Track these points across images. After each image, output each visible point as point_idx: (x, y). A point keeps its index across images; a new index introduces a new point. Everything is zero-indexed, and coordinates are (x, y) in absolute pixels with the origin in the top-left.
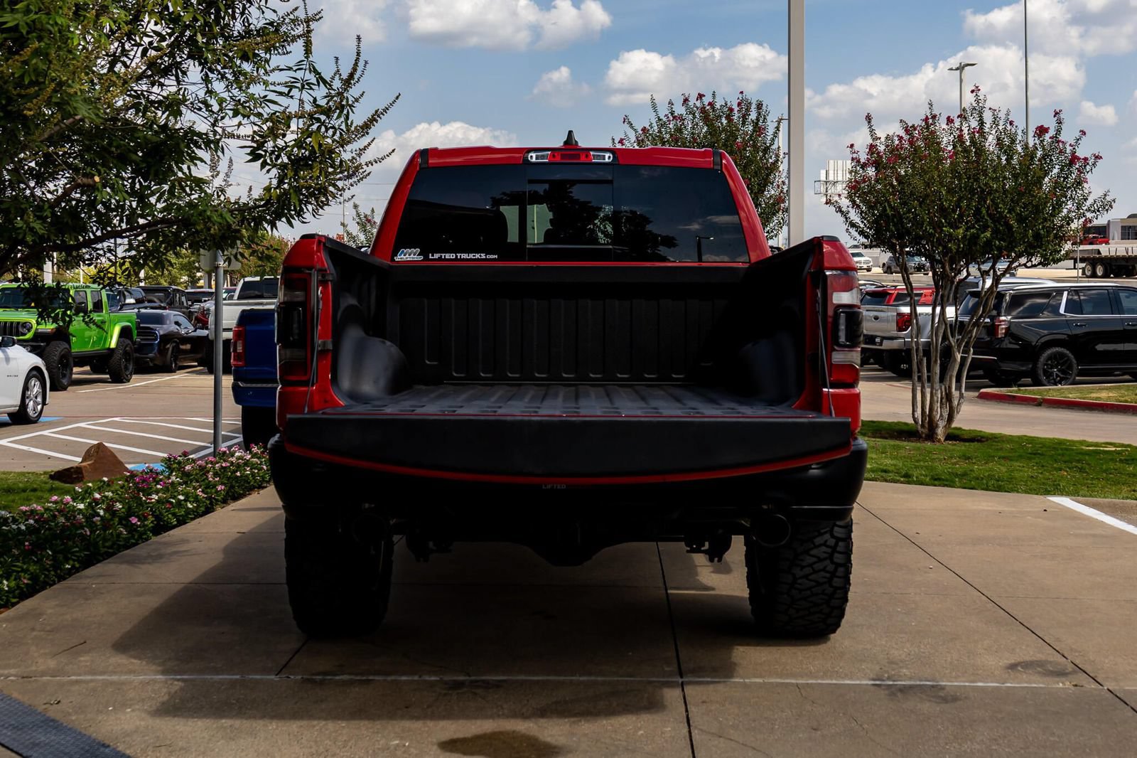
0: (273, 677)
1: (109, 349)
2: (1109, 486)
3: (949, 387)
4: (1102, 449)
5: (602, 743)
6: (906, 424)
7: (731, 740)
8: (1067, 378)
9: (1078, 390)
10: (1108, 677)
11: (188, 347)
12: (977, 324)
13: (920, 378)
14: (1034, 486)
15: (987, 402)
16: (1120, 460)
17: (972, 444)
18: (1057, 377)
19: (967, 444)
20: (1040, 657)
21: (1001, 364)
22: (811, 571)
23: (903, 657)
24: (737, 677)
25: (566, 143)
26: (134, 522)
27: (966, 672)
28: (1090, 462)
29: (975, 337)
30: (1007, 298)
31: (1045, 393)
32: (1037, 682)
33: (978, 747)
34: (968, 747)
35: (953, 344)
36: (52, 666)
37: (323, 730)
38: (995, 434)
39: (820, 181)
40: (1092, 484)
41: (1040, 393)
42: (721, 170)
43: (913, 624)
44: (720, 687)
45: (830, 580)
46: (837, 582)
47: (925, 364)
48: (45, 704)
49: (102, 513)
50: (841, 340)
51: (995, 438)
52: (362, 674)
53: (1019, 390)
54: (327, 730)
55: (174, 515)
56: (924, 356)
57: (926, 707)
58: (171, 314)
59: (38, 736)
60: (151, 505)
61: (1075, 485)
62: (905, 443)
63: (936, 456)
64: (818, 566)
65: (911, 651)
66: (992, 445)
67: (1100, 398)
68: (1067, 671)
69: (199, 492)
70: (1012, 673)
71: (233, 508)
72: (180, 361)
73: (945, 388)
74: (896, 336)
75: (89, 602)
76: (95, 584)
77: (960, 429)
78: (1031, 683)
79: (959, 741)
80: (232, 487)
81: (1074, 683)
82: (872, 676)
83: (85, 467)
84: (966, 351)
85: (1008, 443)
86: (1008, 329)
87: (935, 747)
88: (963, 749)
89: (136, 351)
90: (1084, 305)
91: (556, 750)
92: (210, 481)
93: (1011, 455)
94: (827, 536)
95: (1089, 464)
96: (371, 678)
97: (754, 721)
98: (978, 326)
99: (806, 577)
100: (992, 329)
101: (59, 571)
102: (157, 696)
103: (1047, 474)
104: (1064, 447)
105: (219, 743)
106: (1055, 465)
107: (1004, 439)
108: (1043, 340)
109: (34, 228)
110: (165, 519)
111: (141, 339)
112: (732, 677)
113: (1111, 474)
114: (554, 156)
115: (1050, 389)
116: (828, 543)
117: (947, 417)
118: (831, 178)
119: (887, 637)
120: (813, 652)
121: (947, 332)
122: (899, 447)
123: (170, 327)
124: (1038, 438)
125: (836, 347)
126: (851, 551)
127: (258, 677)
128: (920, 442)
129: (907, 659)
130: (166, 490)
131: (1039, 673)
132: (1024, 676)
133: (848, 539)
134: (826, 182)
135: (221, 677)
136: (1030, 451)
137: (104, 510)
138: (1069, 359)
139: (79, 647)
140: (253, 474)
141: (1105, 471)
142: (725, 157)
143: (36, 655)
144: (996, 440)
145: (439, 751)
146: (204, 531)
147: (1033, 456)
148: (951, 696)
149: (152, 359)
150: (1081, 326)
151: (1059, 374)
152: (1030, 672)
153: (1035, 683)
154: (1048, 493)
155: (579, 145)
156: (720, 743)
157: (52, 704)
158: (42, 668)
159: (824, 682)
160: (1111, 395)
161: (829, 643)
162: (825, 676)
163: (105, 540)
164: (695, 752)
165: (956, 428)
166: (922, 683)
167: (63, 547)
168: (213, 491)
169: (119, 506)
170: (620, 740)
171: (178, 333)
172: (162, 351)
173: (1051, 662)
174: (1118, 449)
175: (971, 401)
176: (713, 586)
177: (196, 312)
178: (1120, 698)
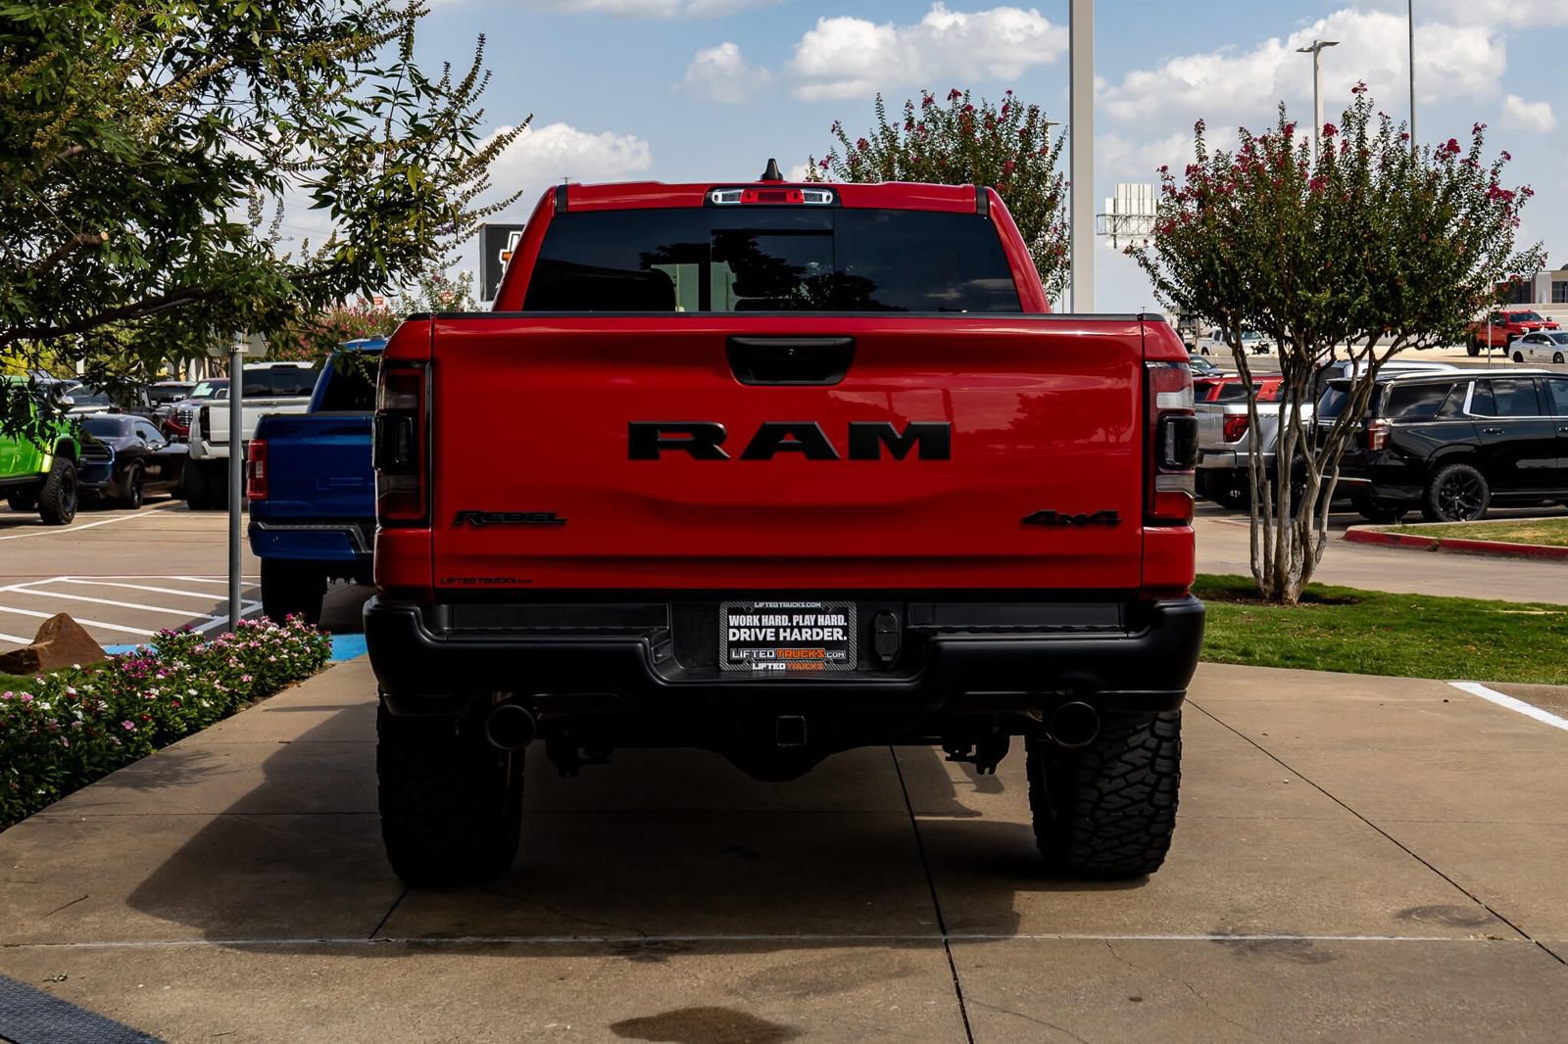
0: (366, 940)
1: (40, 474)
2: (1537, 667)
3: (1304, 523)
4: (1525, 612)
5: (842, 1022)
6: (1241, 578)
7: (1021, 1015)
8: (1475, 510)
9: (1490, 527)
10: (1537, 927)
11: (157, 469)
12: (1345, 431)
13: (1262, 511)
14: (1430, 666)
15: (1358, 546)
16: (1553, 629)
17: (1339, 607)
18: (1459, 509)
19: (1331, 607)
20: (1442, 900)
21: (1378, 490)
22: (1124, 783)
23: (1252, 902)
24: (1022, 932)
25: (765, 177)
26: (128, 728)
27: (1340, 922)
28: (1510, 632)
29: (1343, 449)
30: (1388, 390)
31: (1442, 532)
32: (1437, 934)
33: (1360, 1020)
34: (1346, 1021)
35: (1311, 461)
36: (45, 930)
37: (448, 1010)
38: (1371, 592)
39: (1104, 215)
40: (1512, 663)
41: (1435, 531)
42: (988, 216)
43: (1265, 859)
44: (1000, 946)
45: (1150, 797)
46: (1160, 799)
47: (1269, 490)
48: (45, 981)
49: (80, 715)
50: (1168, 459)
51: (1372, 597)
52: (492, 936)
53: (1405, 528)
54: (453, 1010)
55: (182, 717)
56: (1268, 478)
57: (1287, 969)
58: (131, 419)
59: (47, 1023)
60: (151, 703)
61: (1488, 665)
62: (1242, 606)
63: (1287, 625)
64: (1134, 777)
65: (1263, 896)
66: (1368, 608)
67: (1522, 538)
68: (1481, 919)
69: (216, 684)
70: (1403, 922)
71: (266, 708)
72: (146, 492)
73: (1299, 525)
74: (1222, 448)
75: (82, 841)
76: (85, 816)
77: (1320, 585)
78: (1430, 936)
79: (1335, 1012)
80: (262, 677)
81: (1491, 935)
82: (1209, 930)
83: (42, 649)
84: (1329, 471)
85: (1391, 605)
86: (1387, 438)
87: (1301, 1021)
88: (1340, 1022)
89: (81, 476)
90: (1498, 401)
91: (778, 1032)
92: (232, 669)
93: (1395, 622)
94: (1146, 735)
95: (1507, 635)
96: (506, 940)
97: (1051, 990)
98: (1347, 434)
99: (1116, 792)
100: (1365, 438)
101: (28, 800)
102: (205, 968)
103: (1448, 649)
104: (1473, 610)
105: (303, 1030)
106: (1459, 637)
107: (1386, 600)
108: (1440, 453)
109: (13, 305)
110: (171, 723)
111: (87, 459)
112: (1015, 932)
113: (1539, 648)
114: (749, 196)
115: (1449, 526)
116: (1147, 744)
117: (1301, 567)
118: (1121, 211)
119: (1228, 877)
120: (1128, 898)
121: (1302, 444)
122: (1234, 613)
123: (128, 441)
124: (1433, 597)
125: (1161, 470)
126: (1180, 755)
127: (345, 941)
128: (1262, 605)
129: (1257, 906)
130: (170, 681)
131: (1442, 922)
132: (1421, 927)
133: (1174, 738)
134: (1114, 217)
135: (291, 941)
136: (1422, 616)
137: (82, 710)
138: (1477, 482)
139: (81, 903)
140: (291, 660)
141: (1531, 644)
142: (993, 197)
143: (19, 915)
144: (1373, 600)
145: (614, 1036)
146: (230, 740)
147: (1427, 623)
148: (1322, 954)
149: (103, 489)
150: (1494, 432)
151: (1463, 503)
152: (1430, 920)
153: (1436, 936)
154: (1449, 676)
155: (784, 179)
156: (1004, 1019)
157: (55, 981)
158: (30, 933)
159: (1144, 938)
160: (1538, 534)
161: (1148, 886)
162: (1145, 929)
163: (90, 753)
164: (972, 1032)
165: (1314, 584)
166: (1279, 938)
167: (33, 764)
168: (236, 682)
169: (104, 705)
170: (866, 1018)
171: (142, 449)
172: (119, 476)
173: (1458, 908)
174: (1548, 613)
175: (1334, 545)
176: (979, 810)
177: (164, 416)
178: (1553, 954)
